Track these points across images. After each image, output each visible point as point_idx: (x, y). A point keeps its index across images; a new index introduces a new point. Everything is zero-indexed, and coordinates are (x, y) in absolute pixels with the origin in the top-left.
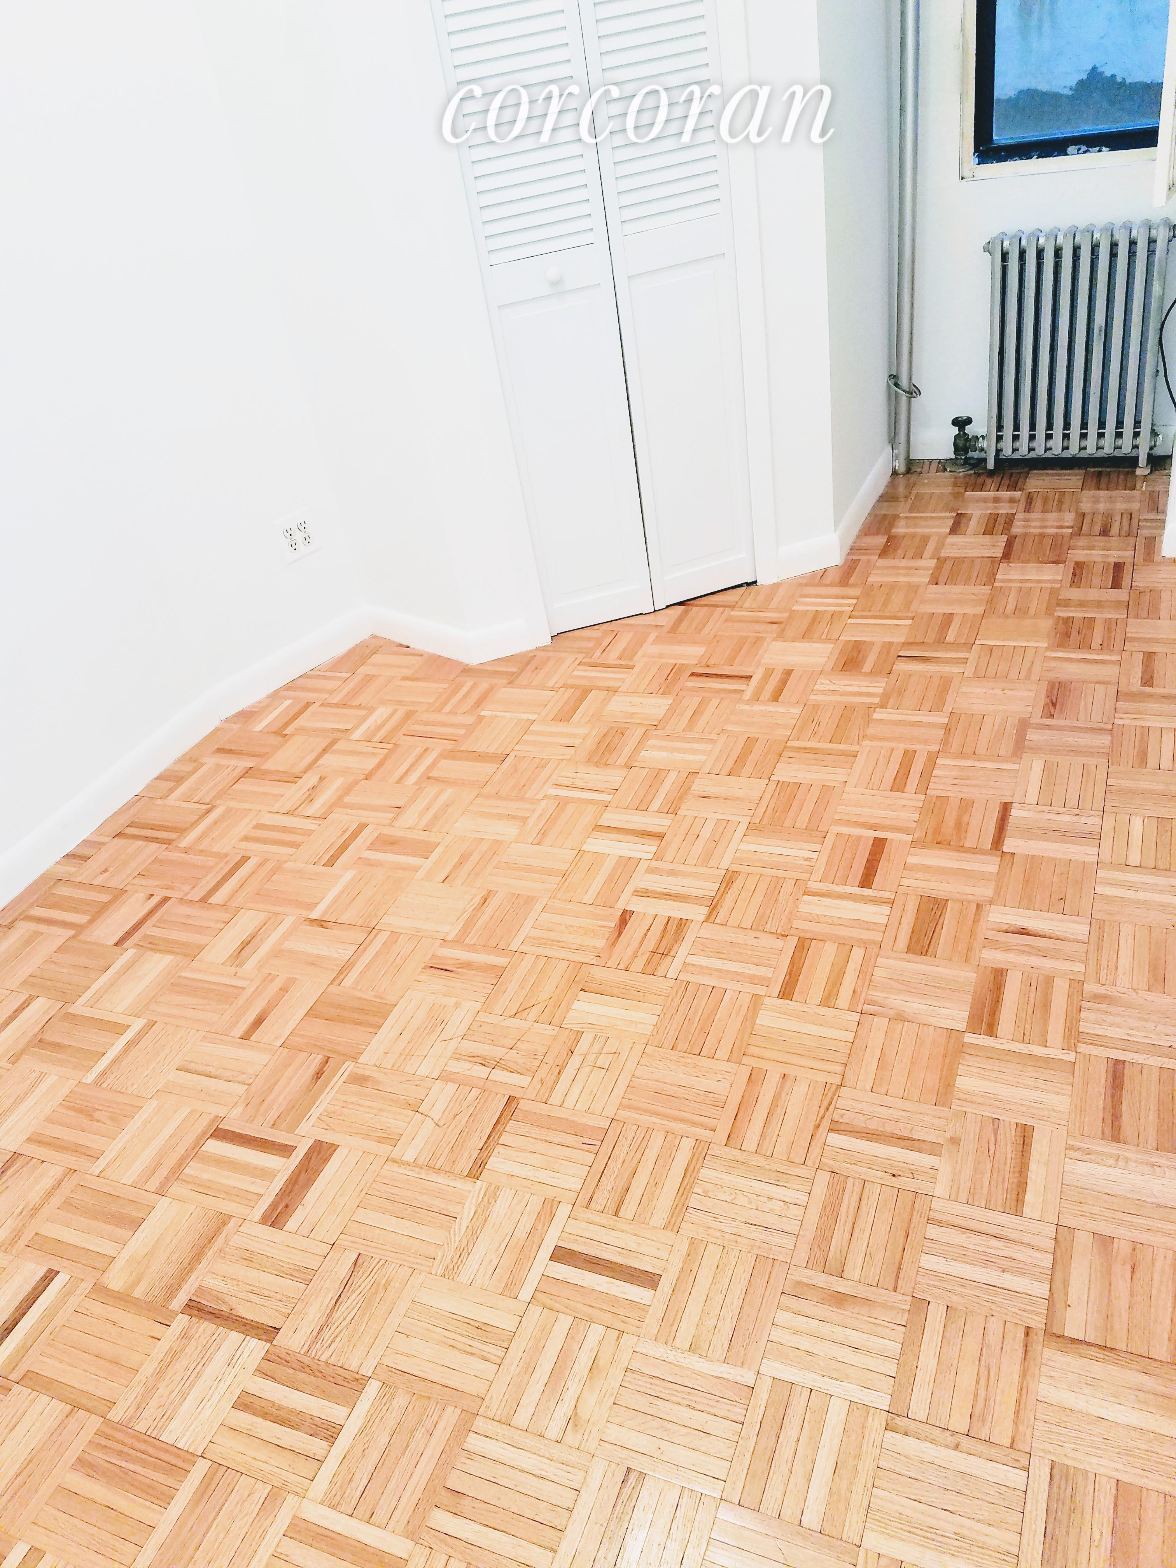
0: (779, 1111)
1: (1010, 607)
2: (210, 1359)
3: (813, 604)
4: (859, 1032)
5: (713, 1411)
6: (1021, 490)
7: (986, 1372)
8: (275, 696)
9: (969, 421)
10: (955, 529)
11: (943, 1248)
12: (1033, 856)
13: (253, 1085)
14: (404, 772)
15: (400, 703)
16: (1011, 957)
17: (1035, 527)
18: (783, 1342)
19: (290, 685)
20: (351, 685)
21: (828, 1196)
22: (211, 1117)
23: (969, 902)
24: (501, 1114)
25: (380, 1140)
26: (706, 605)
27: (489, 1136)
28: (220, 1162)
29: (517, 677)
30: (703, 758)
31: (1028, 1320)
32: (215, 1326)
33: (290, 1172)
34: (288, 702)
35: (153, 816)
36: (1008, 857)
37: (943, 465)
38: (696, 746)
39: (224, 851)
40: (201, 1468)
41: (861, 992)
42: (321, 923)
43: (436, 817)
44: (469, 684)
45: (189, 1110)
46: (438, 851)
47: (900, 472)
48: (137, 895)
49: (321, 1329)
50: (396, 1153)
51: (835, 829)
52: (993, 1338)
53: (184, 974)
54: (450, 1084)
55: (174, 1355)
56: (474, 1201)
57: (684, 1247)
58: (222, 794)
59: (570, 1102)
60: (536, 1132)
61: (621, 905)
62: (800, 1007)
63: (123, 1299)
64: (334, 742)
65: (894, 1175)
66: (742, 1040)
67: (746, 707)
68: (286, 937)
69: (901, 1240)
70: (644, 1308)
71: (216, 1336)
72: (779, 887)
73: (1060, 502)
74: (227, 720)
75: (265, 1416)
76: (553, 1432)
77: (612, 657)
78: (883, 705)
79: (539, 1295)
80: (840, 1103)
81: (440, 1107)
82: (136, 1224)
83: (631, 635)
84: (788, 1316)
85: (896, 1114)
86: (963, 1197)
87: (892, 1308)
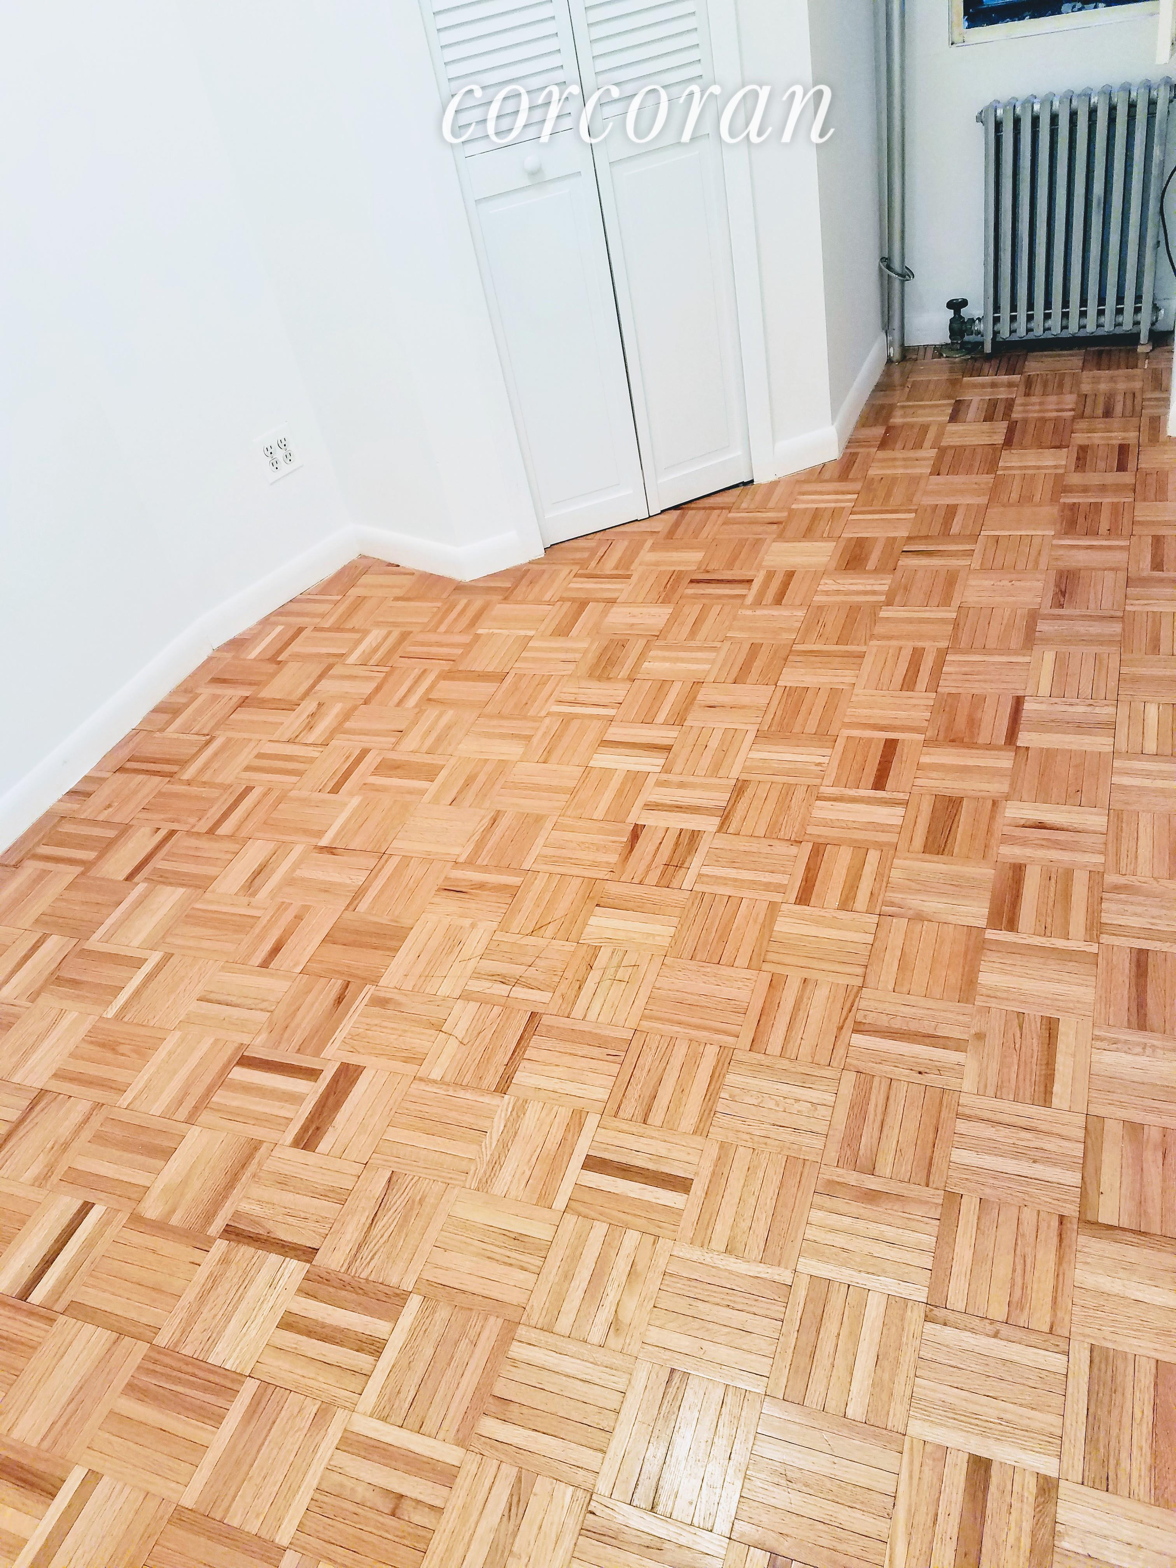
0: (802, 1014)
1: (1015, 496)
2: (252, 1281)
3: (813, 501)
4: (879, 935)
5: (754, 1309)
6: (1021, 373)
7: (1022, 1262)
8: (266, 622)
9: (964, 303)
10: (954, 418)
11: (973, 1142)
12: (1048, 750)
13: (276, 1012)
14: (403, 695)
15: (395, 624)
16: (1028, 852)
17: (1035, 411)
18: (818, 1240)
19: (280, 610)
20: (342, 608)
21: (855, 1096)
22: (236, 1045)
23: (984, 798)
24: (525, 1031)
25: (406, 1060)
26: (704, 508)
27: (514, 1052)
28: (248, 1089)
29: (512, 592)
30: (707, 667)
31: (1060, 1209)
32: (254, 1249)
33: (318, 1095)
34: (279, 628)
35: (151, 749)
36: (1022, 751)
37: (939, 350)
38: (699, 655)
39: (228, 782)
40: (249, 1388)
41: (879, 895)
42: (330, 850)
43: (439, 739)
44: (463, 602)
45: (212, 1040)
46: (443, 774)
47: (895, 359)
48: (143, 829)
49: (360, 1247)
50: (422, 1072)
51: (846, 732)
52: (1028, 1227)
53: (198, 906)
54: (472, 1003)
55: (214, 1280)
56: (503, 1115)
57: (713, 1151)
58: (223, 722)
59: (592, 1015)
60: (560, 1046)
61: (632, 819)
62: (817, 912)
63: (160, 1227)
64: (330, 667)
65: (920, 1073)
66: (761, 946)
67: (749, 612)
68: (296, 865)
69: (931, 1136)
70: (679, 1212)
71: (256, 1258)
72: (790, 793)
73: (1061, 385)
74: (219, 649)
75: (309, 1333)
76: (596, 1336)
77: (609, 566)
78: (889, 603)
79: (574, 1204)
80: (863, 1004)
81: (463, 1025)
82: (167, 1154)
83: (626, 543)
84: (821, 1214)
85: (920, 1012)
86: (991, 1091)
87: (927, 1203)
